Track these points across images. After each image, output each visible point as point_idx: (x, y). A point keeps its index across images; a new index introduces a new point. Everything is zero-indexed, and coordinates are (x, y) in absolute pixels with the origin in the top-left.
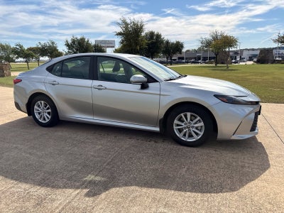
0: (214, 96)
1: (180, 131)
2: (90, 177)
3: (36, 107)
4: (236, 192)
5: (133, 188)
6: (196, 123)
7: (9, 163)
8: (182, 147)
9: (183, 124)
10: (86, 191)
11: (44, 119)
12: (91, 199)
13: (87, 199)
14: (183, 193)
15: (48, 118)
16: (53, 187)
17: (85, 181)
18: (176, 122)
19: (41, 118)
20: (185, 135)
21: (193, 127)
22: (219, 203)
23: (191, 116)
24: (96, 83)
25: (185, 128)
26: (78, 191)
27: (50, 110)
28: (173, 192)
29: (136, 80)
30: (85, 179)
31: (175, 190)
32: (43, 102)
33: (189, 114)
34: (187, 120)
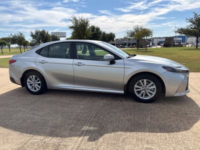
0: (163, 67)
1: (139, 92)
2: (86, 128)
3: (28, 80)
4: (189, 131)
5: (119, 133)
6: (150, 87)
7: (19, 122)
8: (141, 104)
9: (141, 88)
10: (87, 137)
11: (35, 89)
12: (93, 143)
13: (91, 143)
14: (155, 134)
15: (38, 88)
16: (61, 137)
17: (83, 131)
18: (136, 86)
19: (32, 88)
21: (148, 89)
22: (182, 138)
23: (147, 81)
24: (76, 61)
25: (142, 90)
26: (81, 138)
27: (40, 82)
30: (82, 129)
31: (149, 132)
32: (34, 76)
33: (145, 80)
34: (144, 84)
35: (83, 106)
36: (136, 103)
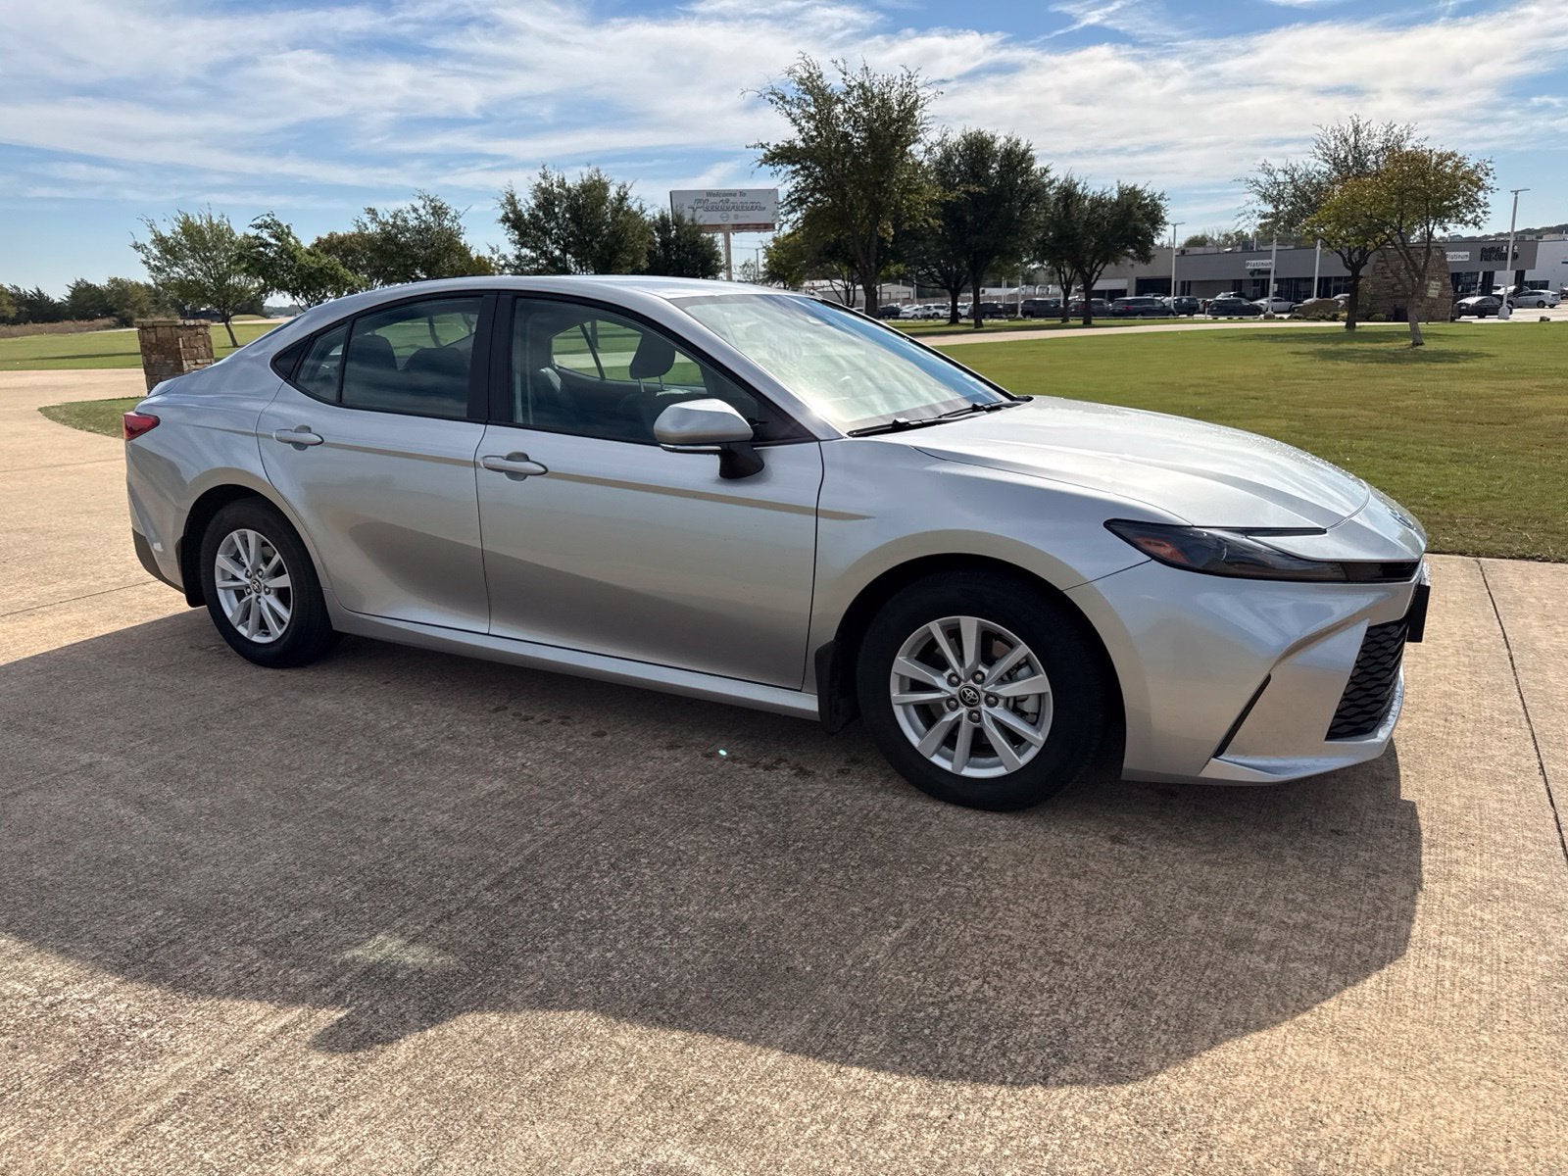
0: (1108, 525)
1: (928, 714)
2: (380, 948)
3: (222, 561)
5: (570, 1018)
6: (1010, 676)
7: (23, 845)
9: (940, 682)
10: (329, 1016)
11: (262, 626)
12: (339, 1062)
13: (318, 1060)
14: (826, 1070)
15: (280, 621)
17: (348, 965)
18: (904, 665)
19: (246, 617)
20: (950, 740)
21: (992, 700)
23: (984, 634)
24: (502, 440)
25: (952, 703)
27: (284, 581)
28: (774, 1057)
29: (688, 428)
30: (348, 955)
31: (790, 1048)
33: (970, 626)
34: (961, 658)
35: (498, 784)
36: (897, 802)
